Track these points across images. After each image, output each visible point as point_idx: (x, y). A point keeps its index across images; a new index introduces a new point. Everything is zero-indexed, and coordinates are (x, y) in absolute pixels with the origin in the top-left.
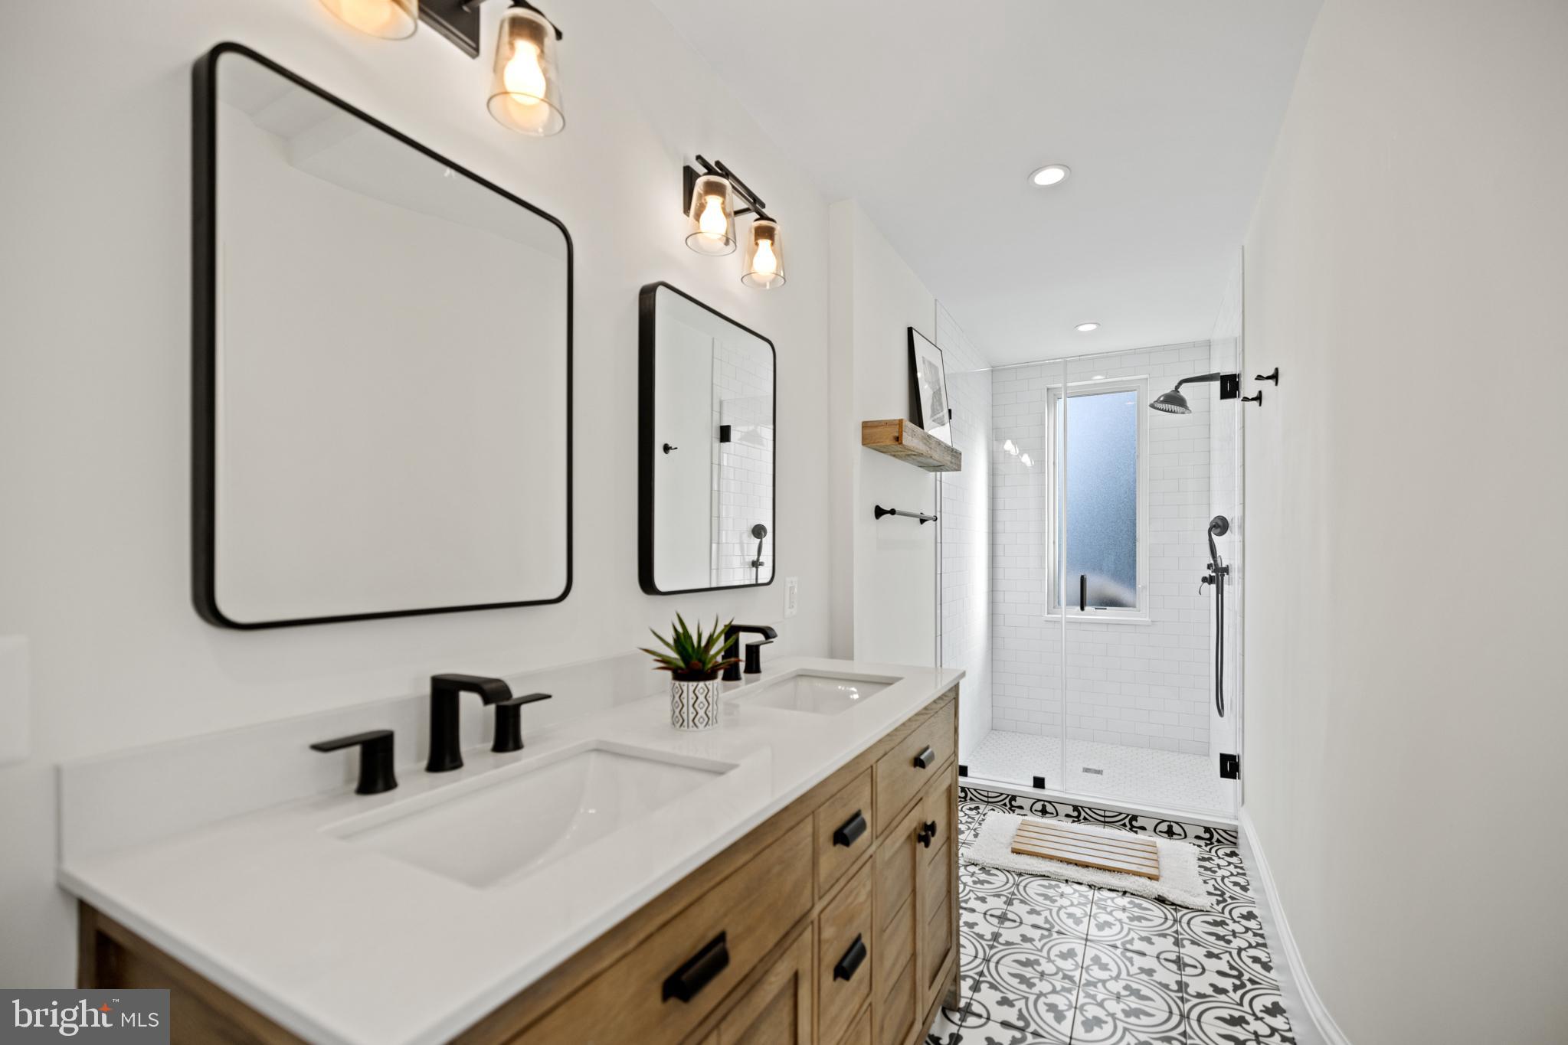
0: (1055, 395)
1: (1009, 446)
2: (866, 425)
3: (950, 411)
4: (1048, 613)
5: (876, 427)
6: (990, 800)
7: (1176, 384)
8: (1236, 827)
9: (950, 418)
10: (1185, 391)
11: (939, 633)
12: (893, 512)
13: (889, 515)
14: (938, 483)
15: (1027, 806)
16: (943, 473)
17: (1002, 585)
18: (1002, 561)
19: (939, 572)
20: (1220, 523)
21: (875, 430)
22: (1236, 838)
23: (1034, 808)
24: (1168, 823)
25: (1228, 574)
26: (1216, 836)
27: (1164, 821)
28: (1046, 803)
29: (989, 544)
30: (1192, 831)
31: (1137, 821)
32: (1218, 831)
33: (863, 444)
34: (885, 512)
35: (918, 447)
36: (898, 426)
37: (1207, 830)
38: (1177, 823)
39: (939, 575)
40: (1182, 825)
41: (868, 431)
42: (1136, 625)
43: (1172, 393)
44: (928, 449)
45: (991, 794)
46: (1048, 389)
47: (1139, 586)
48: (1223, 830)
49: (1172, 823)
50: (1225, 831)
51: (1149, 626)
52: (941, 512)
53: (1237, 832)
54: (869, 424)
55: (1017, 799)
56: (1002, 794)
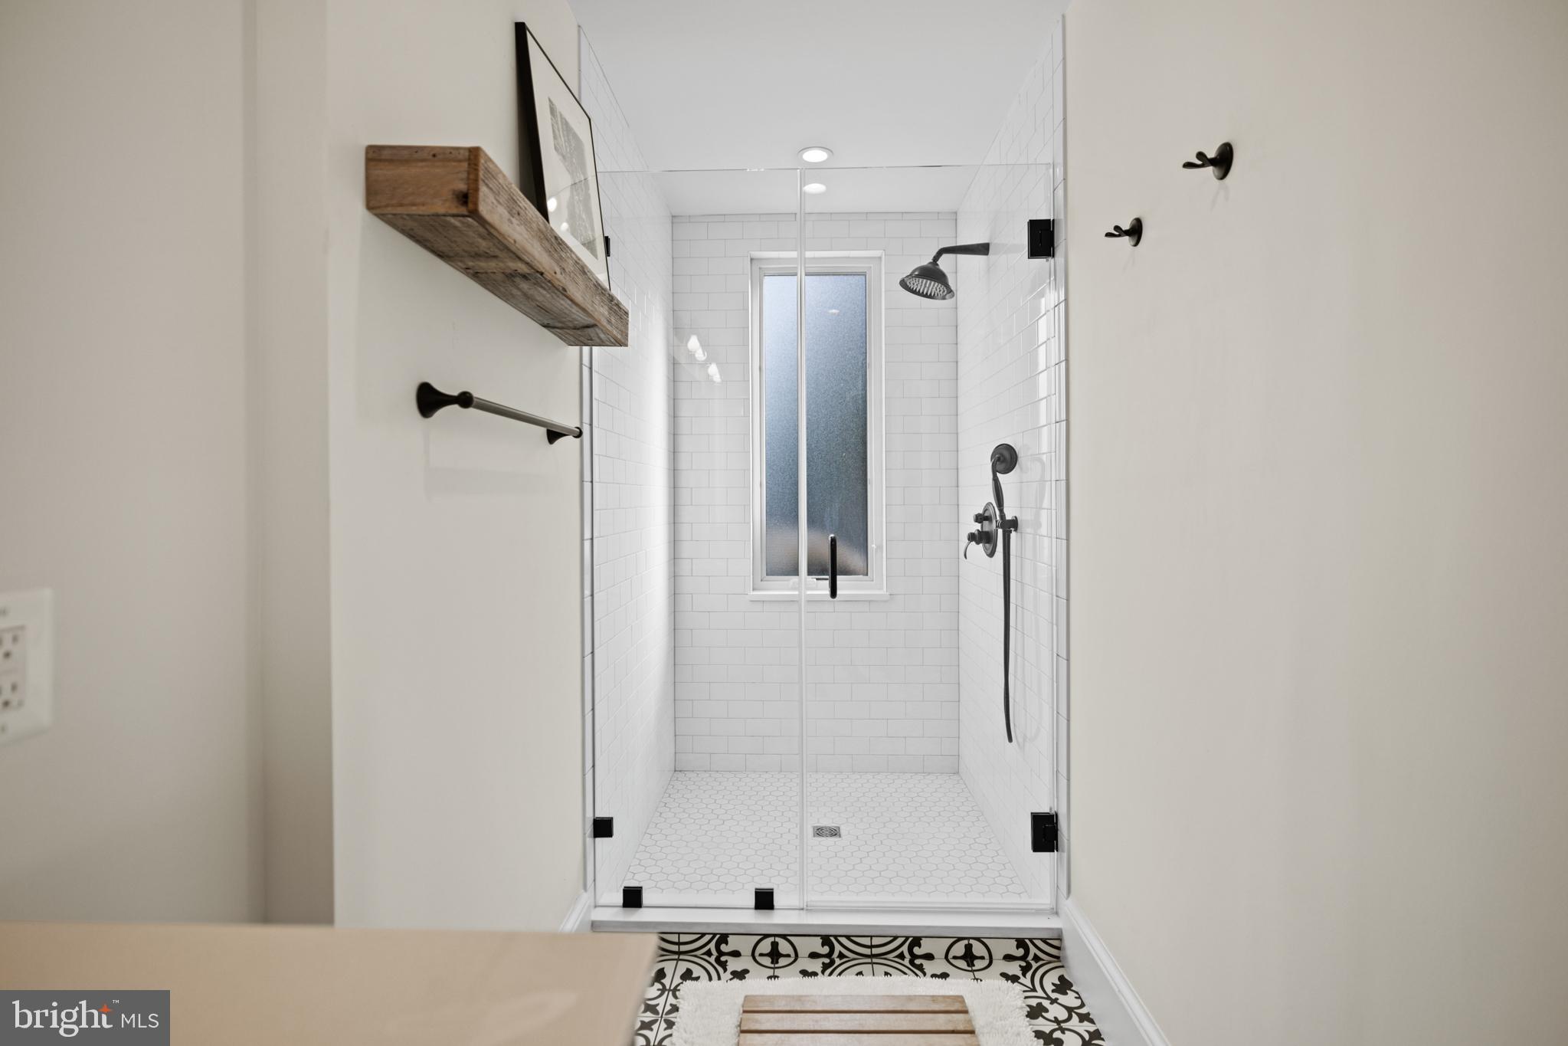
0: (760, 268)
1: (694, 343)
2: (376, 156)
3: (607, 240)
4: (754, 590)
5: (406, 162)
6: (683, 948)
7: (934, 253)
8: (1060, 931)
9: (608, 253)
10: (945, 263)
11: (588, 650)
12: (465, 400)
13: (456, 407)
14: (586, 371)
15: (746, 950)
16: (595, 349)
17: (686, 549)
18: (686, 514)
19: (587, 535)
20: (1007, 454)
21: (402, 170)
22: (1058, 948)
23: (759, 950)
24: (966, 942)
25: (1016, 530)
26: (1033, 950)
27: (960, 939)
28: (777, 939)
29: (670, 488)
30: (1000, 949)
31: (920, 947)
32: (1035, 941)
33: (370, 207)
34: (446, 400)
35: (529, 248)
36: (465, 165)
37: (1021, 943)
38: (978, 939)
39: (587, 540)
40: (984, 940)
41: (384, 172)
42: (870, 601)
43: (930, 265)
44: (558, 270)
45: (684, 938)
46: (752, 259)
47: (872, 545)
48: (1041, 939)
49: (971, 941)
50: (1044, 941)
51: (885, 601)
52: (591, 425)
53: (1060, 939)
54: (386, 154)
55: (730, 939)
56: (703, 935)
